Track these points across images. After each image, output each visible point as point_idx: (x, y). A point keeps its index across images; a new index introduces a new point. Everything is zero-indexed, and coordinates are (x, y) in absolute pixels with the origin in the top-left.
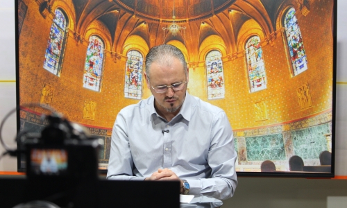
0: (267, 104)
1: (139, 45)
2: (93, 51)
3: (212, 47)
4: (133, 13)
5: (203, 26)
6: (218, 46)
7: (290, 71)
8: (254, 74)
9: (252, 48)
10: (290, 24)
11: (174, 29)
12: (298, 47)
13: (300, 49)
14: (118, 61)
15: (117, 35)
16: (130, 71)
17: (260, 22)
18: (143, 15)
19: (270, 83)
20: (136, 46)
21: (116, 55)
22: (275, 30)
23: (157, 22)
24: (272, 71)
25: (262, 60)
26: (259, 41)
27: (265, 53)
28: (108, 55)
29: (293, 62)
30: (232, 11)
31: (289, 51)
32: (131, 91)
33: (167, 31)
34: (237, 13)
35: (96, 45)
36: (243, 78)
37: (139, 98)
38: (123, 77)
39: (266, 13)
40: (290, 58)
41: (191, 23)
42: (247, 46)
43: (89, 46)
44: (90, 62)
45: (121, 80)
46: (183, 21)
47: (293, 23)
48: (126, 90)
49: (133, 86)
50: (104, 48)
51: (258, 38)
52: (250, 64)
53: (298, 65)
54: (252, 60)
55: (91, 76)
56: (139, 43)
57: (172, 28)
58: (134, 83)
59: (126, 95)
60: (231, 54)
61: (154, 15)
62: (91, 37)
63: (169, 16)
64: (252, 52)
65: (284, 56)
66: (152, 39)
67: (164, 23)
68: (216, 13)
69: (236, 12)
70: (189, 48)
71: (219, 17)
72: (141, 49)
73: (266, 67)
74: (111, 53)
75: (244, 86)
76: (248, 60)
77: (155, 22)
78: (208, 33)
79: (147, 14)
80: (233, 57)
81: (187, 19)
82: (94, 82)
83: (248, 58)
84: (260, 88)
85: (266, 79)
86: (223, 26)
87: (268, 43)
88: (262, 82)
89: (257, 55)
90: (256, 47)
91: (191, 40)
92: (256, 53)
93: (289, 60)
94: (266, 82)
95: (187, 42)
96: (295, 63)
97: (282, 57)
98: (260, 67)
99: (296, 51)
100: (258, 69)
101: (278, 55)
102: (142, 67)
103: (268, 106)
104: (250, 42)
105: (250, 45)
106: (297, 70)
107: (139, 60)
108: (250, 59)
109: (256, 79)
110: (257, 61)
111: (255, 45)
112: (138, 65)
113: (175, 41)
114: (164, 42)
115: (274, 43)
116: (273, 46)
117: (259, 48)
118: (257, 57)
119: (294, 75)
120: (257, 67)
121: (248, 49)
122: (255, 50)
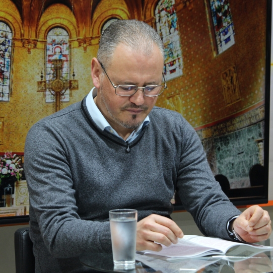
0: (183, 99)
1: (7, 13)
3: (110, 13)
6: (118, 12)
7: (213, 48)
8: (166, 53)
9: (163, 13)
12: (223, 11)
13: (225, 14)
19: (187, 66)
20: (2, 15)
24: (189, 48)
25: (177, 32)
26: (174, 3)
27: (180, 21)
29: (217, 33)
31: (211, 17)
37: (6, 98)
40: (213, 28)
42: (157, 11)
53: (223, 38)
54: (163, 31)
56: (6, 9)
64: (164, 19)
65: (205, 25)
66: (25, 3)
70: (79, 15)
72: (10, 18)
73: (182, 43)
83: (158, 29)
84: (174, 75)
85: (181, 60)
87: (185, 7)
88: (176, 64)
89: (170, 24)
90: (169, 12)
91: (82, 4)
92: (169, 21)
93: (212, 31)
94: (181, 65)
95: (75, 6)
96: (220, 35)
97: (202, 26)
98: (174, 43)
99: (221, 17)
100: (171, 46)
101: (197, 23)
102: (10, 48)
103: (184, 102)
104: (161, 4)
105: (161, 9)
106: (221, 46)
107: (6, 37)
108: (160, 30)
109: (168, 62)
110: (170, 33)
111: (168, 9)
112: (5, 45)
113: (59, 5)
114: (43, 7)
115: (192, 5)
116: (191, 10)
117: (173, 13)
118: (171, 28)
119: (217, 53)
120: (170, 42)
121: (158, 15)
122: (168, 17)
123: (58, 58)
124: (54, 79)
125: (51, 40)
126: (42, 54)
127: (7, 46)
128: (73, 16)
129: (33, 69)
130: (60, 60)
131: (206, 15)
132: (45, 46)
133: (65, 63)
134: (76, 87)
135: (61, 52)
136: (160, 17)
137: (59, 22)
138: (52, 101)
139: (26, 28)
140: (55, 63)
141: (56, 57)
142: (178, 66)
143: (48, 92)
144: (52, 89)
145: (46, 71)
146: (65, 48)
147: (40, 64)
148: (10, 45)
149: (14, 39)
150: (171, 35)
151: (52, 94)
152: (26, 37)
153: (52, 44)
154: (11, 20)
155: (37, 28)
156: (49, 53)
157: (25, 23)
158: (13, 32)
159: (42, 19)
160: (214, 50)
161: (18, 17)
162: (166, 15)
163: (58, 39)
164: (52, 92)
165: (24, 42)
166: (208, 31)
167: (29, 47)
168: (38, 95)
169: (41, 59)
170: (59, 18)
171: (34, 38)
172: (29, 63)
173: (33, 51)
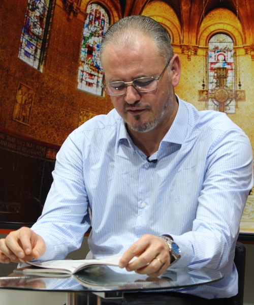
1: (164, 18)
2: (93, 29)
20: (160, 20)
35: (97, 18)
43: (87, 21)
44: (88, 47)
50: (110, 23)
55: (89, 71)
56: (163, 14)
62: (89, 6)
66: (184, 7)
70: (245, 20)
82: (95, 81)
91: (248, 7)
95: (241, 11)
113: (221, 9)
114: (204, 12)
123: (222, 67)
124: (217, 88)
125: (213, 47)
126: (203, 62)
128: (238, 22)
129: (194, 76)
130: (224, 68)
132: (207, 53)
133: (229, 72)
134: (242, 97)
135: (225, 60)
137: (222, 28)
139: (186, 34)
140: (219, 71)
141: (220, 65)
143: (210, 102)
144: (215, 98)
145: (207, 79)
146: (229, 56)
147: (202, 72)
151: (216, 104)
152: (185, 43)
153: (215, 52)
154: (169, 26)
155: (197, 34)
156: (211, 60)
157: (184, 28)
158: (172, 38)
159: (203, 25)
161: (177, 22)
163: (221, 46)
164: (215, 102)
165: (184, 48)
167: (189, 53)
168: (199, 104)
169: (202, 67)
170: (221, 23)
171: (195, 45)
172: (189, 71)
173: (193, 58)
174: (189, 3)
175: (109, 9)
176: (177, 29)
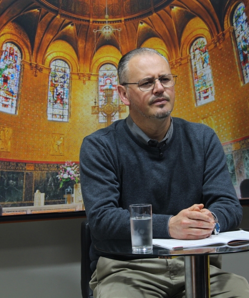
0: (215, 119)
1: (65, 53)
2: (7, 62)
4: (57, 12)
5: (141, 26)
7: (240, 78)
8: (200, 83)
9: (197, 52)
10: (239, 22)
11: (107, 31)
12: (248, 50)
14: (39, 74)
15: (37, 40)
16: (54, 86)
17: (206, 20)
18: (70, 14)
19: (218, 94)
20: (62, 54)
21: (36, 66)
22: (223, 29)
23: (87, 23)
24: (220, 79)
25: (209, 67)
26: (206, 44)
27: (212, 58)
28: (27, 67)
29: (243, 67)
30: (175, 7)
31: (238, 54)
32: (56, 112)
33: (99, 34)
34: (180, 11)
35: (11, 54)
36: (188, 90)
37: (65, 119)
38: (46, 94)
39: (213, 10)
40: (240, 63)
41: (128, 23)
42: (192, 50)
43: (3, 57)
44: (4, 77)
45: (43, 98)
46: (118, 21)
47: (242, 20)
48: (50, 110)
49: (58, 105)
50: (22, 58)
51: (204, 40)
52: (196, 72)
54: (198, 66)
55: (5, 95)
56: (64, 50)
57: (105, 31)
58: (59, 102)
59: (50, 118)
60: (173, 61)
61: (83, 14)
62: (5, 45)
63: (100, 15)
64: (198, 57)
65: (233, 61)
66: (81, 45)
67: (95, 24)
68: (156, 10)
69: (179, 8)
71: (159, 15)
72: (68, 57)
73: (213, 75)
74: (31, 64)
75: (190, 99)
76: (194, 67)
77: (84, 23)
78: (148, 35)
79: (74, 13)
80: (176, 63)
81: (123, 19)
82: (10, 103)
83: (193, 64)
84: (207, 101)
85: (213, 89)
86: (164, 27)
87: (216, 46)
88: (209, 92)
89: (203, 60)
90: (202, 51)
91: (128, 44)
92: (202, 58)
93: (239, 65)
94: (214, 92)
95: (122, 47)
96: (246, 69)
97: (231, 62)
98: (207, 75)
99: (246, 55)
100: (205, 77)
101: (226, 60)
102: (68, 80)
103: (216, 122)
104: (195, 45)
105: (195, 48)
106: (247, 77)
107: (65, 72)
108: (195, 65)
109: (202, 90)
110: (203, 68)
111: (201, 49)
112: (64, 78)
113: (108, 46)
114: (95, 48)
115: (222, 45)
116: (221, 49)
117: (206, 52)
118: (204, 63)
119: (244, 83)
120: (204, 75)
121: (193, 53)
122: (201, 54)
123: (109, 88)
124: (105, 104)
125: (103, 74)
126: (95, 85)
127: (65, 79)
129: (88, 96)
130: (110, 89)
131: (234, 53)
132: (98, 78)
133: (114, 91)
134: (124, 110)
135: (111, 83)
136: (194, 55)
137: (109, 60)
138: (104, 121)
139: (82, 65)
140: (107, 92)
141: (107, 87)
142: (210, 94)
143: (100, 115)
144: (104, 111)
145: (98, 97)
146: (114, 80)
147: (94, 92)
148: (69, 78)
149: (71, 73)
150: (204, 69)
151: (104, 116)
152: (81, 72)
153: (103, 77)
154: (69, 59)
155: (90, 65)
156: (101, 84)
157: (81, 60)
158: (71, 68)
159: (94, 58)
160: (241, 80)
161: (75, 56)
162: (200, 53)
163: (108, 73)
164: (104, 114)
165: (80, 76)
166: (236, 65)
167: (85, 79)
168: (92, 116)
169: (94, 89)
170: (108, 56)
171: (89, 73)
172: (84, 92)
173: (87, 82)
174: (84, 41)
175: (21, 47)
176: (75, 61)
